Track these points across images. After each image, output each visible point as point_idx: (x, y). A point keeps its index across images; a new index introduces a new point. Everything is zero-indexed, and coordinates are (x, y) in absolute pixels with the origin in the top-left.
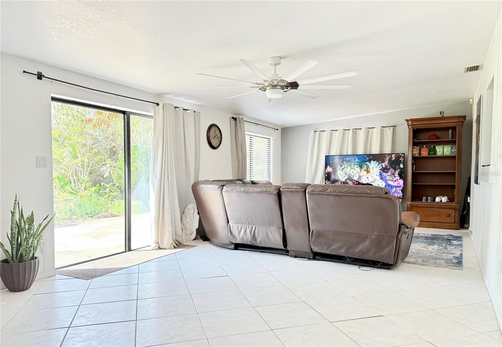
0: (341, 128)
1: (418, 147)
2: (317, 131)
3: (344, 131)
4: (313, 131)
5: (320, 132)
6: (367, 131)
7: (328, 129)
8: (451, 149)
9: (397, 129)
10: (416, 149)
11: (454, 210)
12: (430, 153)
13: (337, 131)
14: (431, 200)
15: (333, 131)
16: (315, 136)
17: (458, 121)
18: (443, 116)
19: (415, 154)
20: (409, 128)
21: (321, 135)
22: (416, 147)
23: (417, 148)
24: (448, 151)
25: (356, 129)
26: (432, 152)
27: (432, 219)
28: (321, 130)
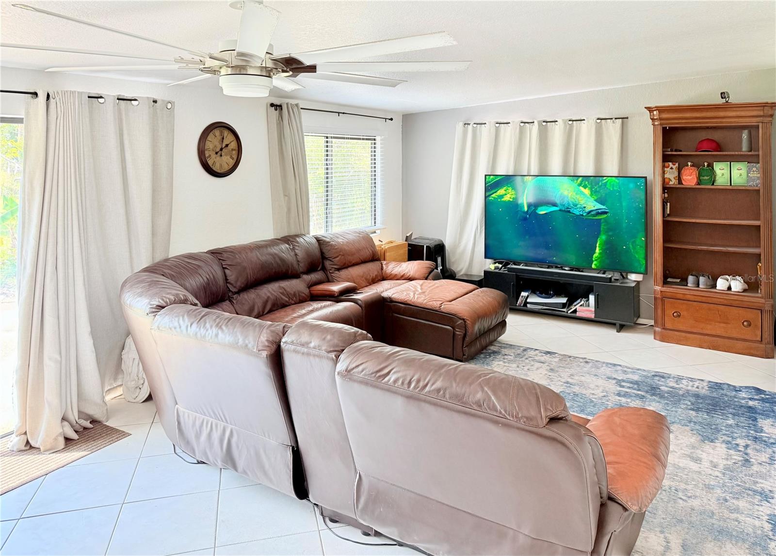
0: (515, 119)
1: (674, 165)
2: (469, 124)
3: (522, 124)
4: (461, 124)
5: (475, 125)
6: (568, 127)
7: (490, 119)
8: (748, 173)
9: (630, 123)
10: (672, 168)
11: (759, 312)
12: (701, 178)
13: (509, 124)
14: (707, 285)
15: (500, 123)
16: (465, 134)
17: (761, 113)
18: (727, 102)
19: (670, 180)
20: (654, 125)
21: (478, 131)
22: (670, 163)
23: (674, 167)
24: (741, 175)
25: (547, 122)
26: (706, 178)
27: (709, 329)
28: (478, 122)
